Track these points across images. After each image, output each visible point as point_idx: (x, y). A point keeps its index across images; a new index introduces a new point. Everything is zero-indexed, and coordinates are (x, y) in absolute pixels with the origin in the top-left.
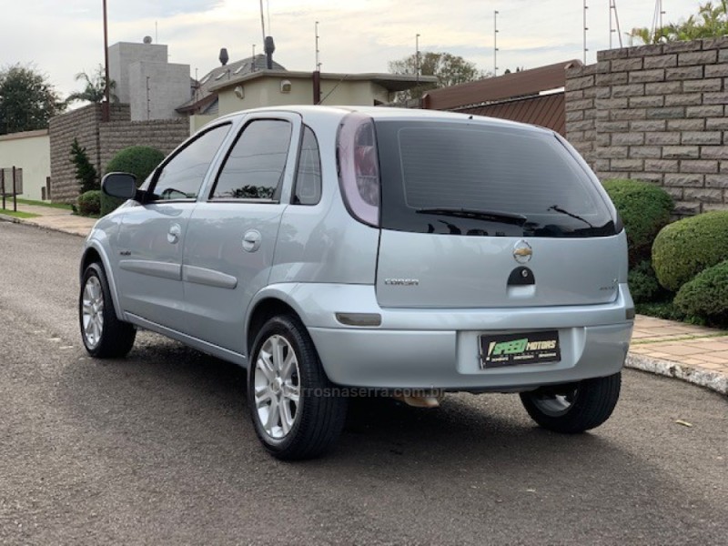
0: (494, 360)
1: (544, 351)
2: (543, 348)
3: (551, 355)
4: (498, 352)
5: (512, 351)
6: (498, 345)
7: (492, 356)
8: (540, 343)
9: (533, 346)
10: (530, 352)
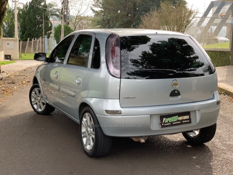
0: (165, 125)
1: (184, 120)
2: (184, 119)
3: (187, 121)
4: (167, 121)
5: (172, 121)
6: (166, 119)
7: (164, 123)
8: (183, 117)
9: (180, 118)
10: (179, 121)
